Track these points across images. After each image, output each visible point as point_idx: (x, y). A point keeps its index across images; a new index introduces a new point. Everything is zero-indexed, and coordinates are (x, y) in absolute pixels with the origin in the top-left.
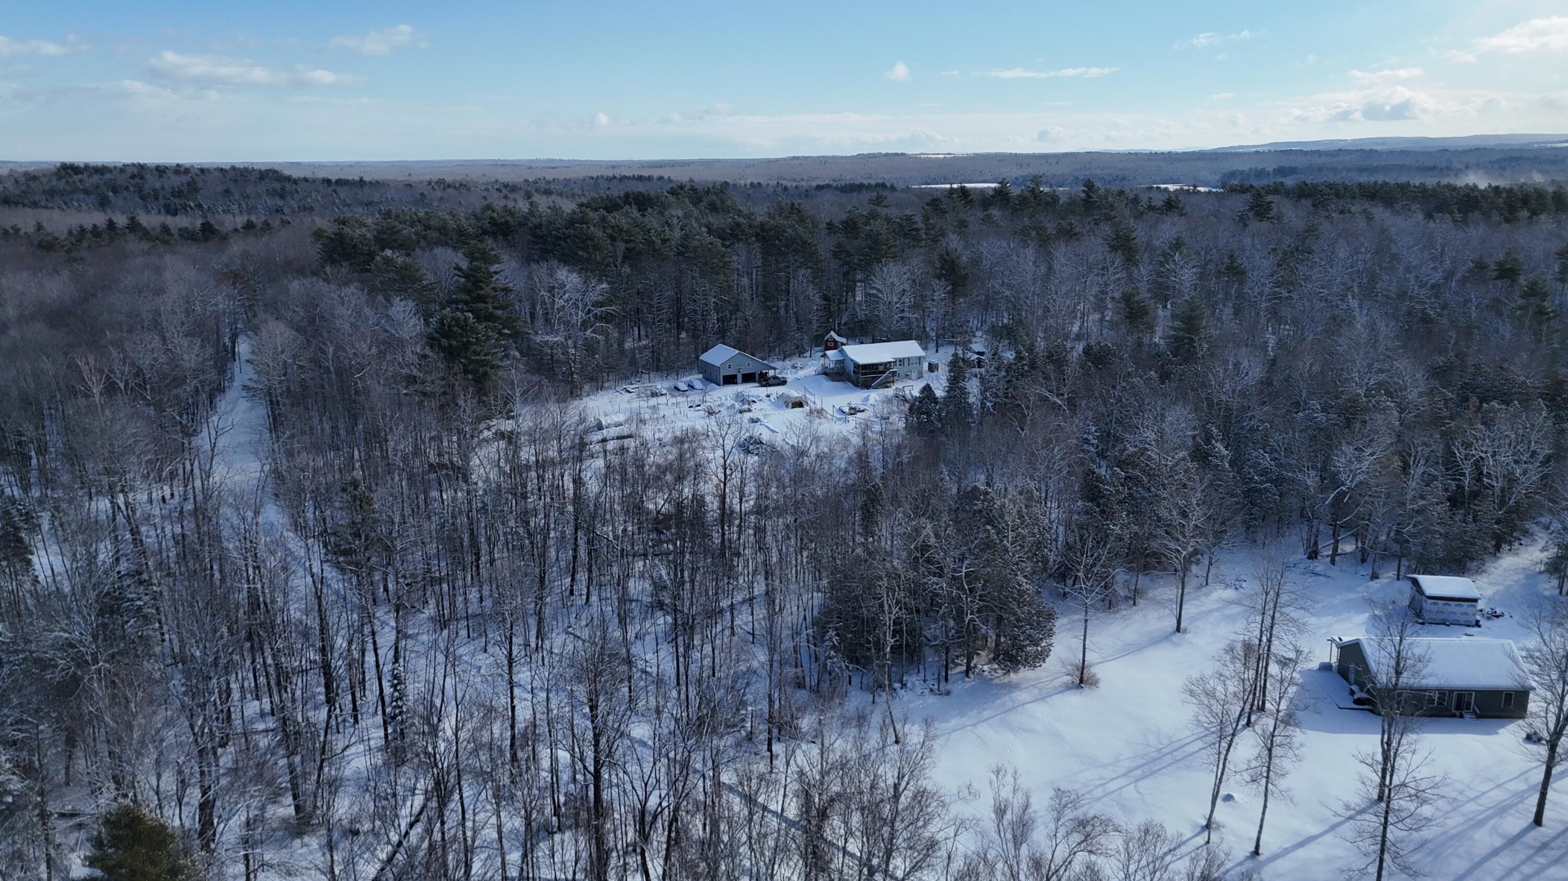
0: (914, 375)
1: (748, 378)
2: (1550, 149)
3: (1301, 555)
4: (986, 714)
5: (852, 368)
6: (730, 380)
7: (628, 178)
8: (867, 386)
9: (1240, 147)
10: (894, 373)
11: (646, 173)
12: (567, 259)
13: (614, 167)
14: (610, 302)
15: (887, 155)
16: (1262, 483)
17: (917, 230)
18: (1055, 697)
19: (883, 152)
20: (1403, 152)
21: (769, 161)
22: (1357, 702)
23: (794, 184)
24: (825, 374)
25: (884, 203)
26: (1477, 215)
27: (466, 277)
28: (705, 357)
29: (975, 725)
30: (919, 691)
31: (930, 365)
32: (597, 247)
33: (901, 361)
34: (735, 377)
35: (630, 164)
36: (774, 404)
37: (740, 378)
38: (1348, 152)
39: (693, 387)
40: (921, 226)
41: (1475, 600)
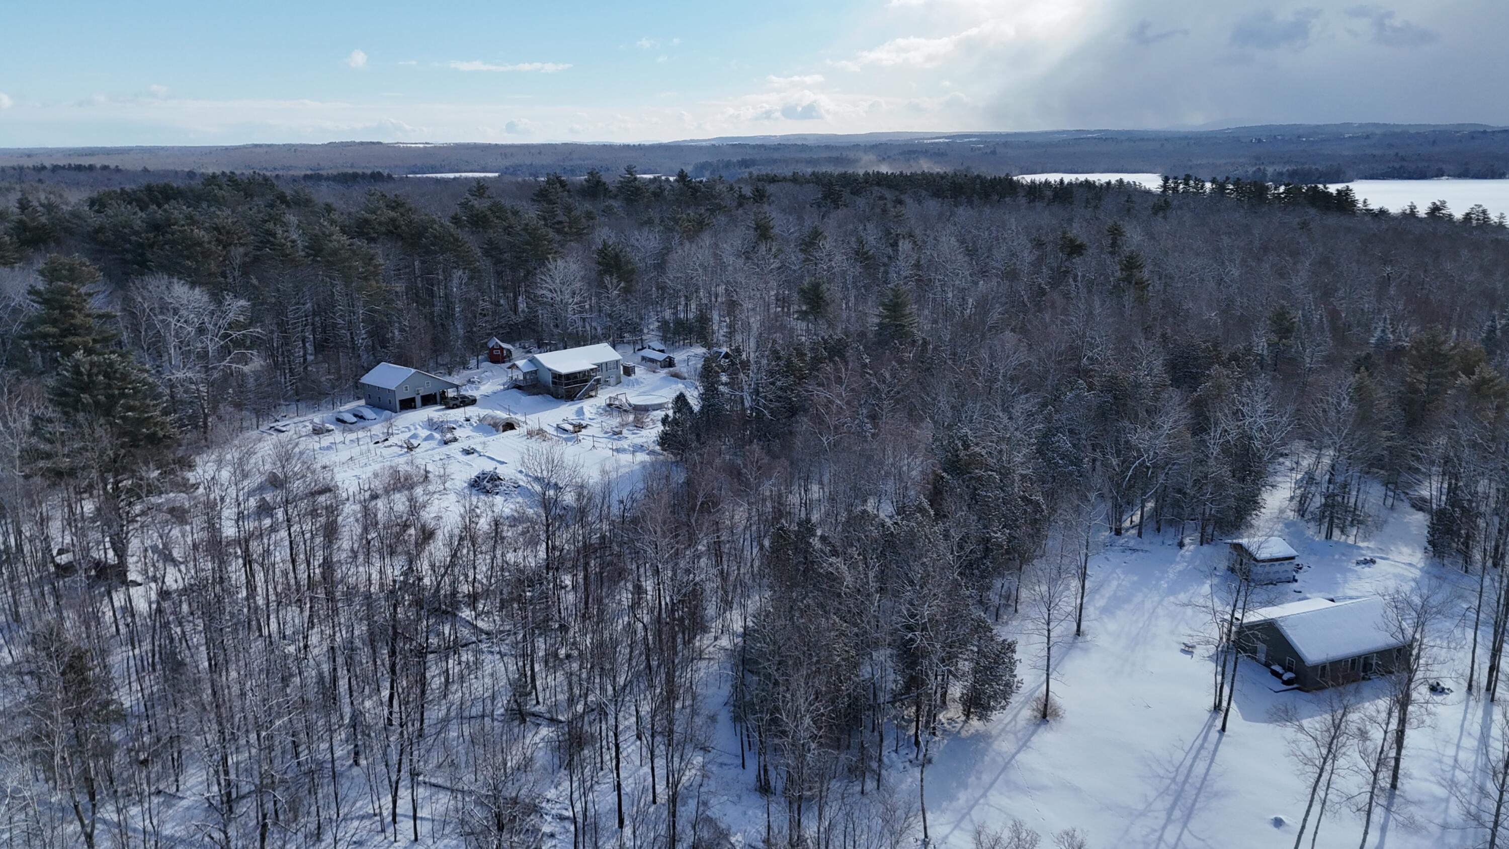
0: (612, 381)
1: (428, 400)
2: (932, 144)
3: (1105, 535)
4: (986, 778)
5: (550, 379)
6: (408, 405)
7: (63, 168)
8: (570, 397)
9: (692, 141)
10: (598, 381)
11: (86, 162)
13: (29, 156)
14: (251, 322)
15: (362, 143)
17: (560, 222)
18: (1035, 739)
19: (357, 141)
20: (827, 147)
21: (226, 149)
22: (1285, 683)
23: (274, 174)
24: (519, 388)
26: (963, 199)
28: (369, 379)
29: (984, 795)
30: (901, 766)
31: (625, 368)
33: (600, 365)
34: (413, 400)
35: (50, 153)
36: (477, 429)
37: (418, 401)
38: (786, 147)
39: (362, 418)
40: (564, 218)
41: (1293, 558)
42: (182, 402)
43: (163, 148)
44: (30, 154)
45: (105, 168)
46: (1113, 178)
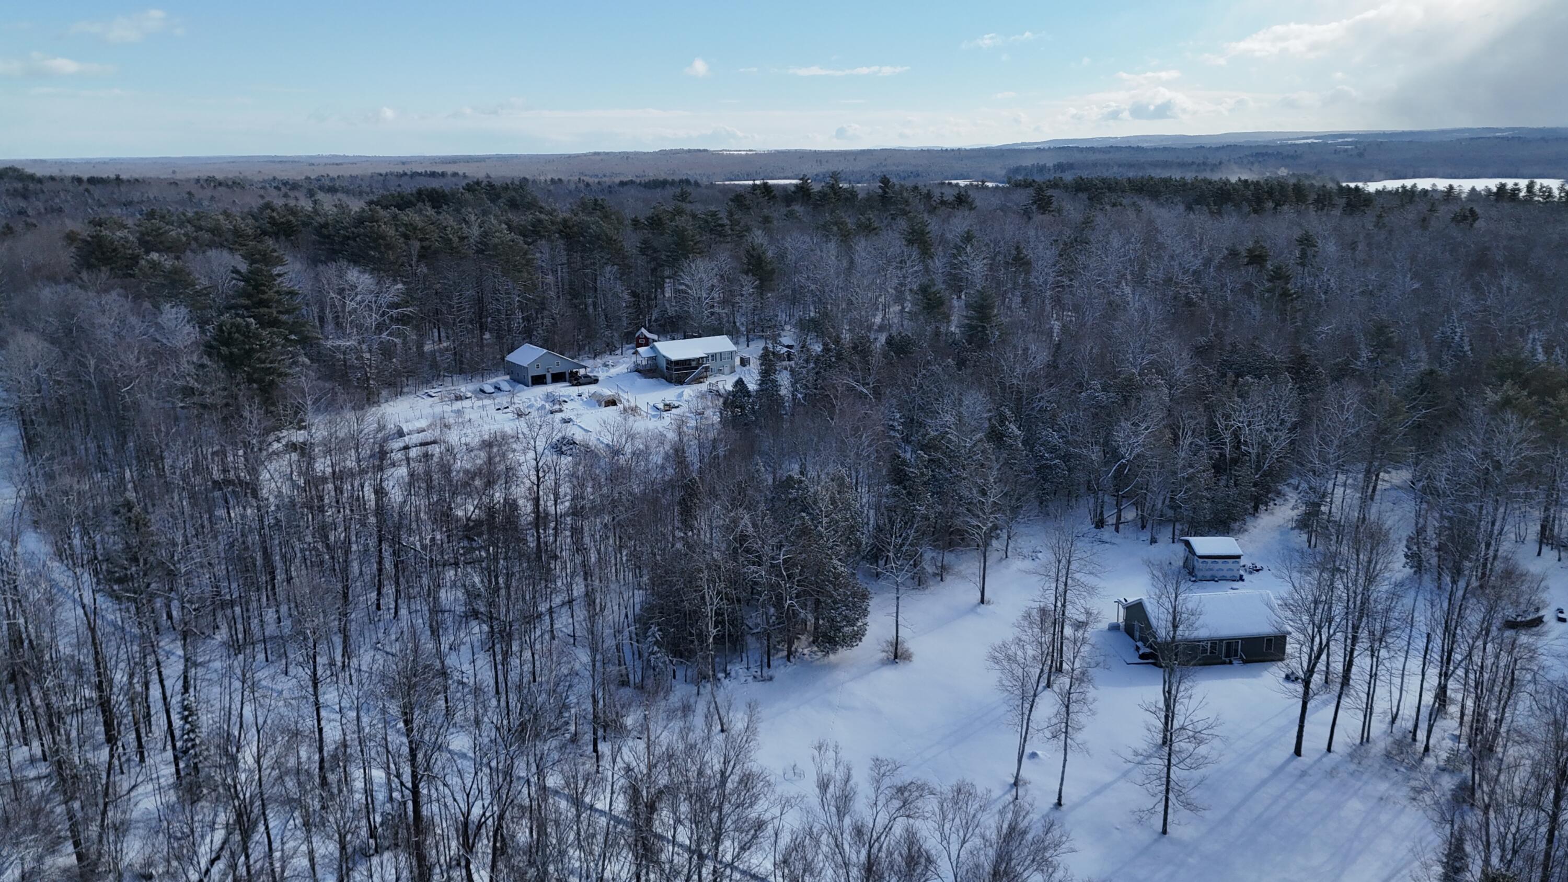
0: (727, 370)
1: (558, 378)
3: (1088, 526)
5: (664, 364)
6: (539, 380)
7: (420, 174)
8: (680, 382)
9: (1023, 144)
10: (707, 369)
11: (438, 170)
12: (357, 259)
13: (403, 163)
14: (406, 303)
15: (689, 151)
16: (1052, 459)
17: (723, 225)
18: (873, 674)
19: (686, 148)
21: (569, 157)
22: (1142, 657)
23: (596, 180)
24: (638, 371)
25: (689, 198)
26: (1230, 206)
27: (246, 279)
28: (512, 357)
29: (797, 707)
30: (743, 680)
31: (742, 359)
32: (389, 247)
33: (714, 356)
34: (544, 377)
35: (421, 160)
36: (586, 403)
37: (549, 378)
38: (1118, 149)
39: (499, 389)
40: (726, 221)
41: (1239, 557)
42: (352, 367)
43: (517, 156)
44: (404, 162)
45: (455, 174)
46: (1442, 184)
